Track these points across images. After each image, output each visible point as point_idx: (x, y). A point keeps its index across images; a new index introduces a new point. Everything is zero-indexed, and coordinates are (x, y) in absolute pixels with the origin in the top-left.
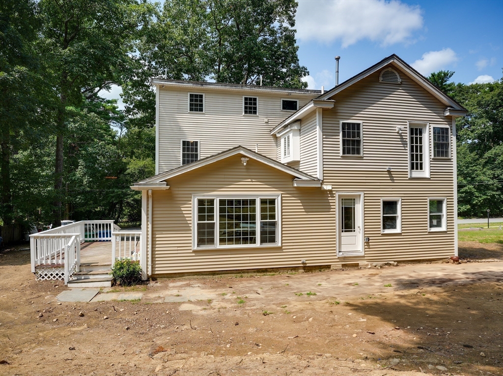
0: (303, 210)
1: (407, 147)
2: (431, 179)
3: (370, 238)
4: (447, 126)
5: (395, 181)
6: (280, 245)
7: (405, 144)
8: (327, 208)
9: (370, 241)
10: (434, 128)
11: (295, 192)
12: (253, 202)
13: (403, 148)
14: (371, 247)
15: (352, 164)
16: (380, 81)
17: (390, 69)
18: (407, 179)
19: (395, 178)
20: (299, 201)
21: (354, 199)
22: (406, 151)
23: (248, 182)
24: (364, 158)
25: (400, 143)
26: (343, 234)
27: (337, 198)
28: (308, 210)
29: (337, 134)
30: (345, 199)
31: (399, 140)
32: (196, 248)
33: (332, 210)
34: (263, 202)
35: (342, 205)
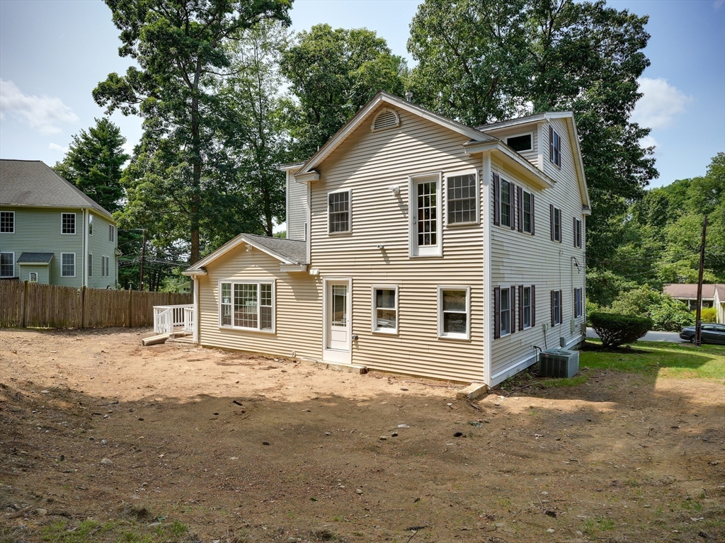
0: (294, 297)
1: (407, 213)
2: (445, 258)
3: (359, 336)
4: (475, 171)
5: (391, 263)
6: (274, 332)
7: (404, 209)
8: (314, 296)
9: (359, 340)
10: (449, 178)
11: (287, 278)
12: (255, 287)
13: (403, 216)
14: (360, 347)
15: (341, 242)
16: (373, 130)
17: (385, 110)
18: (408, 259)
19: (390, 259)
20: (291, 287)
21: (346, 286)
22: (407, 219)
23: (252, 268)
24: (354, 235)
25: (399, 208)
26: (333, 328)
27: (324, 284)
28: (299, 297)
29: (325, 209)
30: (336, 286)
31: (397, 205)
32: (221, 326)
33: (319, 298)
34: (263, 287)
35: (333, 293)
